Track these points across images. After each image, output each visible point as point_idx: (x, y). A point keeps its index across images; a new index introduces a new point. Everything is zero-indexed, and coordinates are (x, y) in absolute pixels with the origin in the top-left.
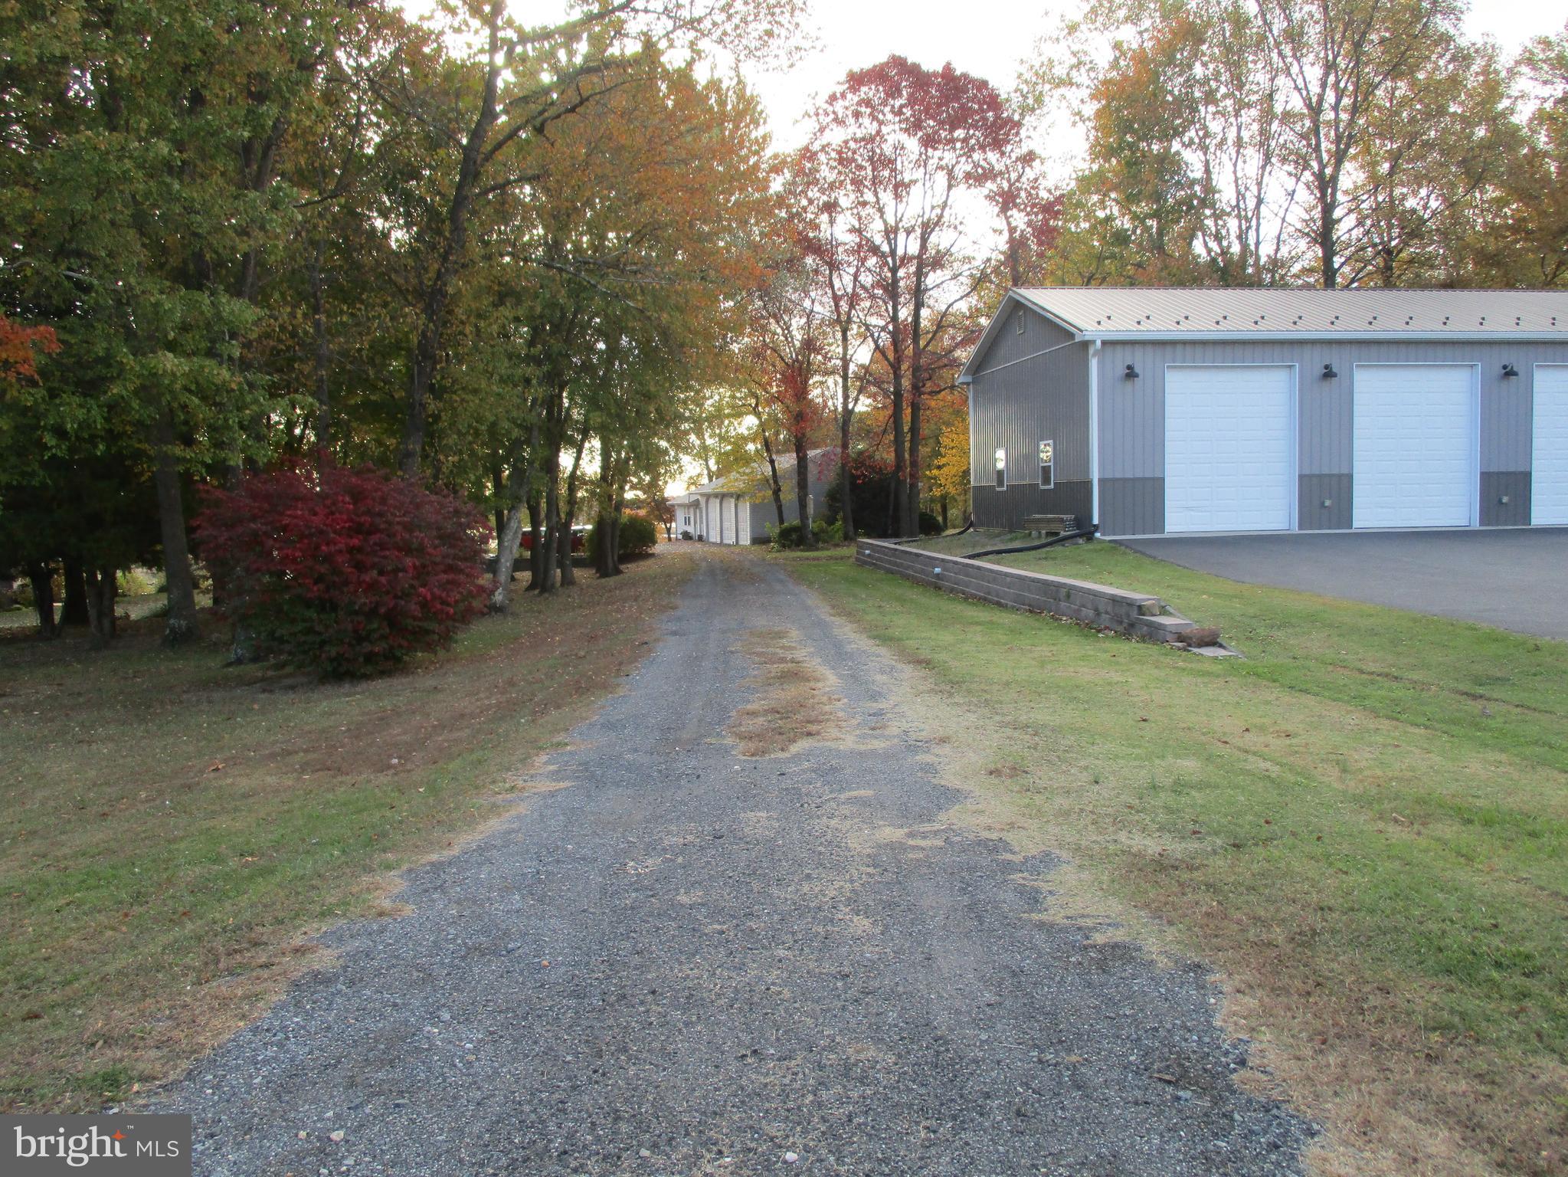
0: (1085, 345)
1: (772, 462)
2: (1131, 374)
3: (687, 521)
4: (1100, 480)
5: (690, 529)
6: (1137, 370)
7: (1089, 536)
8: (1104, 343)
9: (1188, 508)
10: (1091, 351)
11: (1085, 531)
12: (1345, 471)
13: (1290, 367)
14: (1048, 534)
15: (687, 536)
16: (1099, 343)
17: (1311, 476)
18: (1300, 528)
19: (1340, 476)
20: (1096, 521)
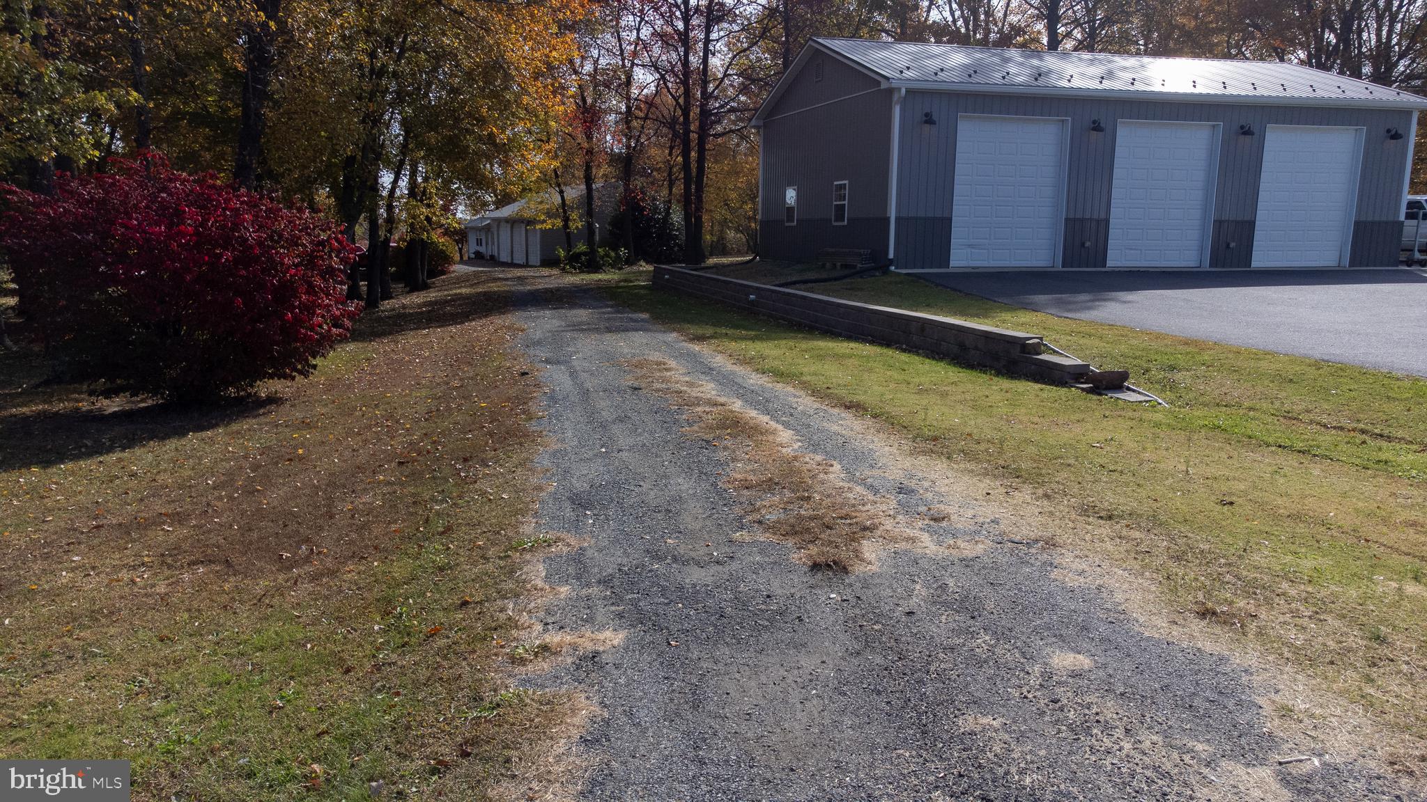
0: (890, 91)
1: (561, 192)
2: (929, 120)
3: (479, 242)
4: (897, 219)
5: (482, 249)
6: (935, 117)
7: (884, 269)
8: (908, 91)
9: (970, 246)
10: (896, 97)
11: (879, 264)
12: (1103, 216)
13: (1063, 121)
14: (845, 266)
15: (479, 256)
16: (903, 91)
17: (1075, 220)
18: (1063, 267)
19: (1098, 221)
20: (891, 256)
